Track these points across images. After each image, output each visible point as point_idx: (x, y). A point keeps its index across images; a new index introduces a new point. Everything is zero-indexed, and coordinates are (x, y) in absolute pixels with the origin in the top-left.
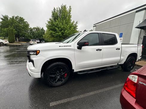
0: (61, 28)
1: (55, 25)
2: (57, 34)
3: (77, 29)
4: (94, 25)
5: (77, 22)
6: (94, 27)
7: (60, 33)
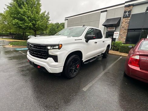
0: (30, 17)
1: (22, 13)
2: (27, 24)
3: (50, 20)
4: (65, 18)
5: (48, 13)
6: (65, 20)
7: (31, 24)
